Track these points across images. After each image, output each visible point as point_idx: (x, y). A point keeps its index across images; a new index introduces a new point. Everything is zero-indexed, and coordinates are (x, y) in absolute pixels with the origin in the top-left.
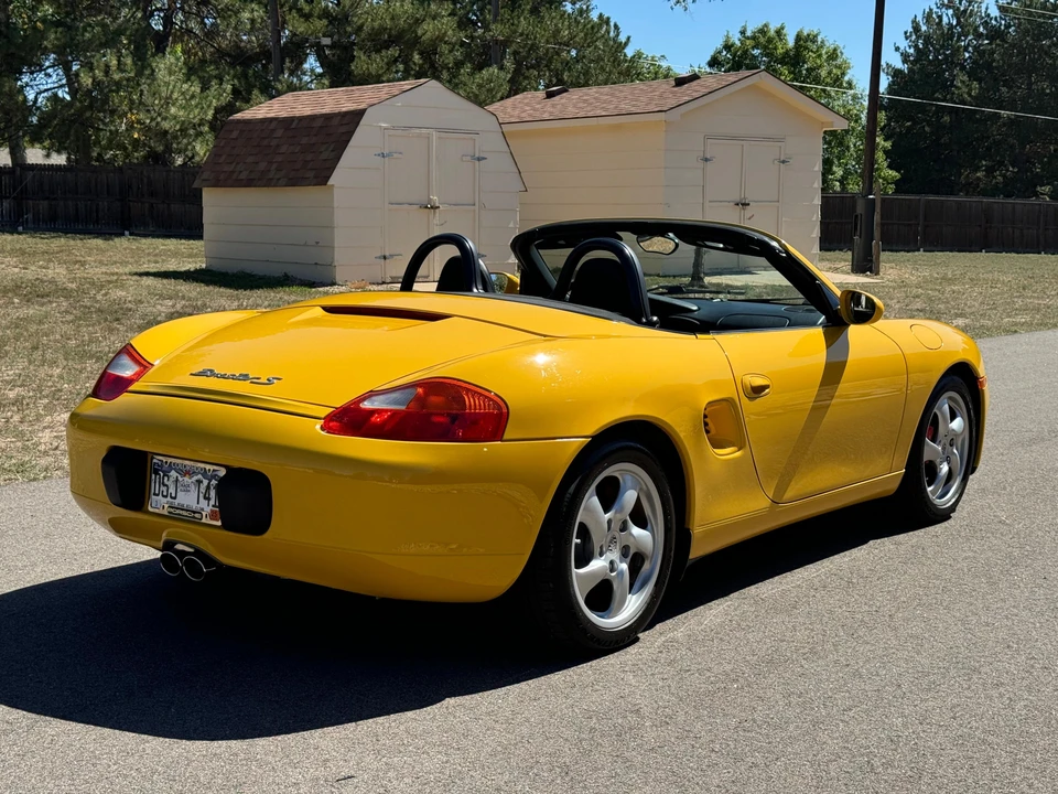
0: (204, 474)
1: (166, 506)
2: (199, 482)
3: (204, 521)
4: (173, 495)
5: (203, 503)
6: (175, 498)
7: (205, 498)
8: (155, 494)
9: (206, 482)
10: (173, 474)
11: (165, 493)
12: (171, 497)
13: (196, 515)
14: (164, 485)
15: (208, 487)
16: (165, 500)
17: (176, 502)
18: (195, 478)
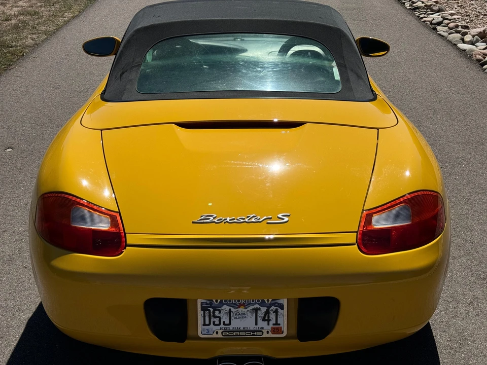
0: (262, 303)
1: (220, 332)
2: (256, 310)
3: (265, 335)
4: (227, 322)
5: (261, 324)
6: (230, 324)
7: (264, 320)
8: (205, 324)
9: (264, 309)
10: (226, 308)
11: (217, 322)
12: (224, 324)
13: (257, 333)
14: (215, 317)
15: (267, 312)
16: (218, 327)
17: (231, 327)
18: (252, 307)
